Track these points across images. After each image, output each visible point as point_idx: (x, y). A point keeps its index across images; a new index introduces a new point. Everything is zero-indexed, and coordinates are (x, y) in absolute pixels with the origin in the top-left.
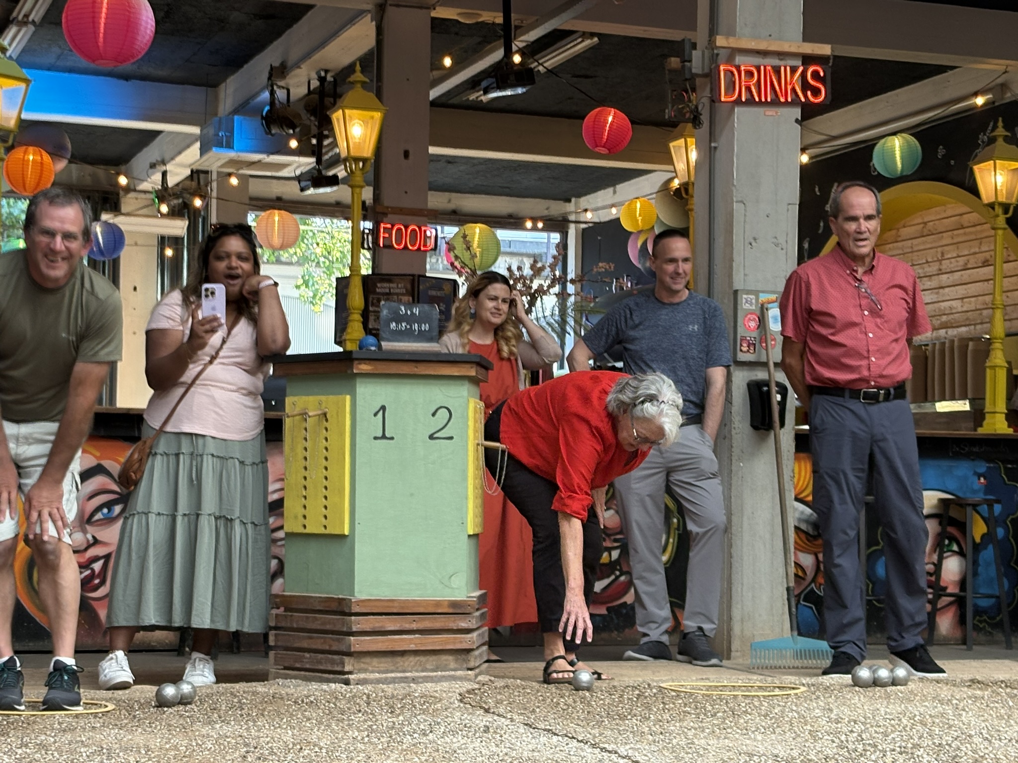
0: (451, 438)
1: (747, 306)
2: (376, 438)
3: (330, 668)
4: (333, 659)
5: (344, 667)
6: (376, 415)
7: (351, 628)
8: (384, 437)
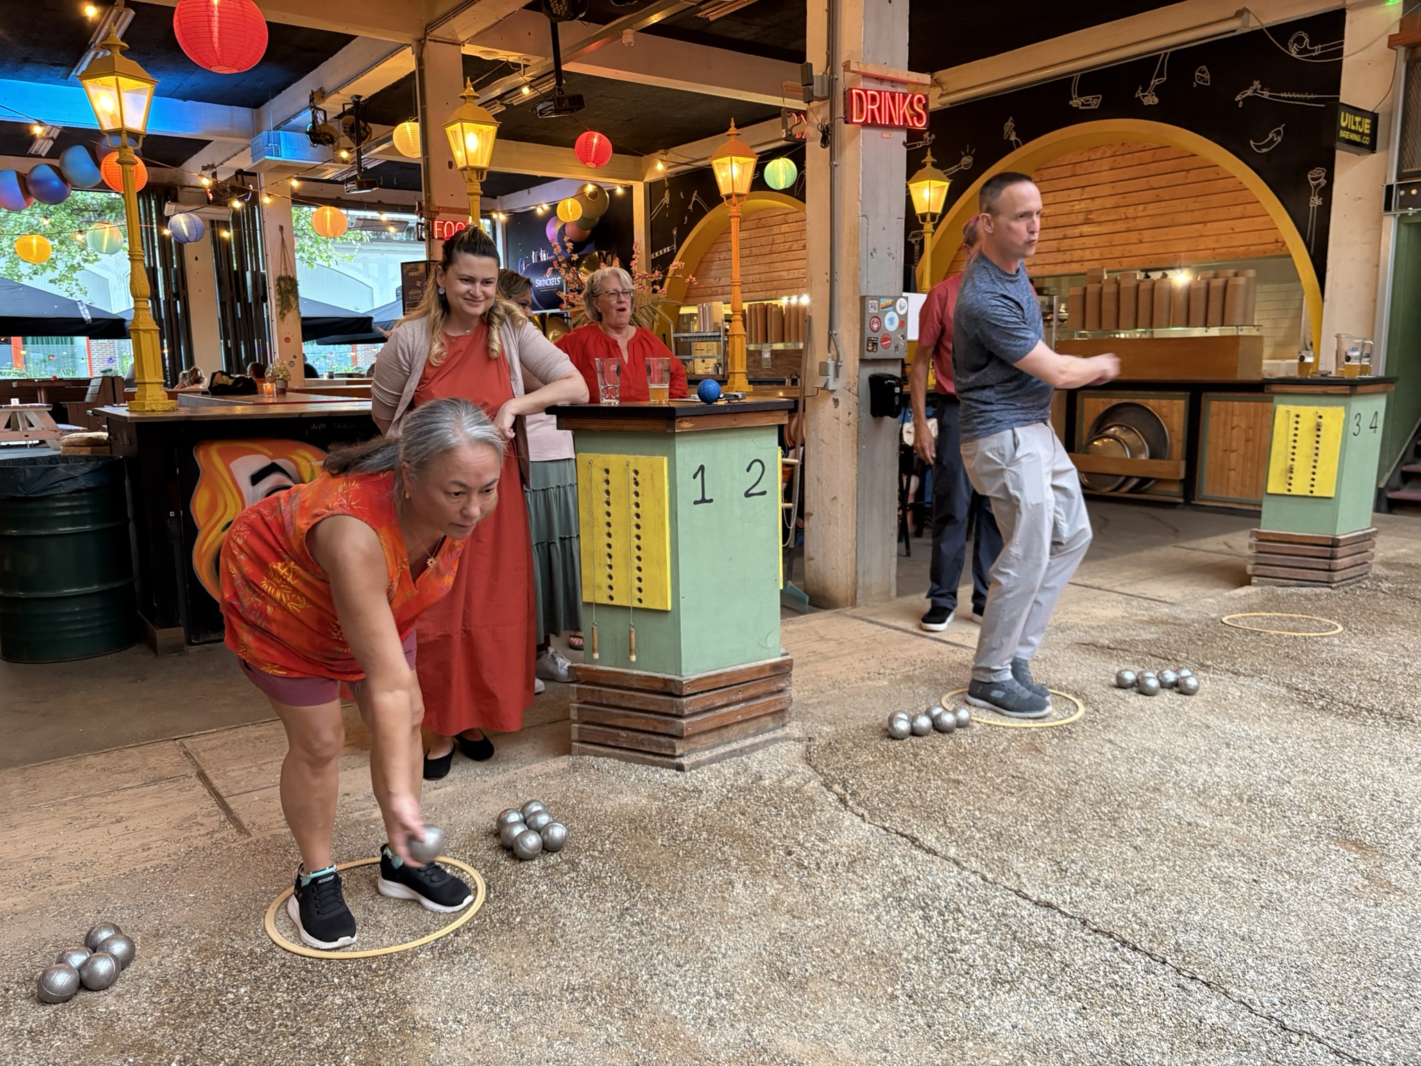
0: (764, 493)
1: (871, 311)
2: (696, 503)
3: (655, 750)
4: (659, 742)
5: (675, 751)
6: (695, 477)
7: (683, 711)
8: (703, 500)
